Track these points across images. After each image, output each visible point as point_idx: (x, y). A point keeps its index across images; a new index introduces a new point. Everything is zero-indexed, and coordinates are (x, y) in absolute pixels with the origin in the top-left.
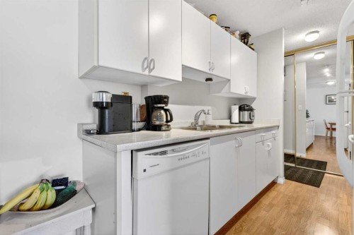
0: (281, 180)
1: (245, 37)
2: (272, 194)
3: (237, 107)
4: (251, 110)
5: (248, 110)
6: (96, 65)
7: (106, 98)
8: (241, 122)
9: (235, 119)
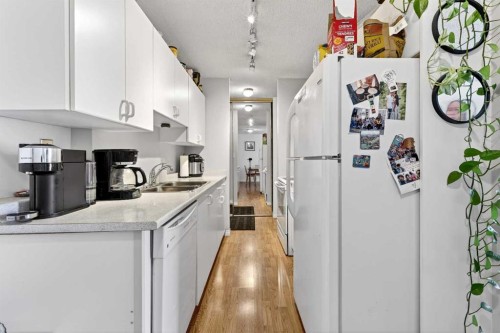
0: (228, 232)
1: (196, 75)
2: (226, 247)
3: (187, 157)
4: (200, 161)
5: (197, 161)
6: (68, 108)
7: (52, 156)
8: (191, 176)
9: (185, 171)
